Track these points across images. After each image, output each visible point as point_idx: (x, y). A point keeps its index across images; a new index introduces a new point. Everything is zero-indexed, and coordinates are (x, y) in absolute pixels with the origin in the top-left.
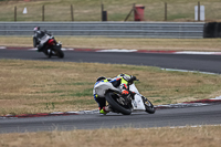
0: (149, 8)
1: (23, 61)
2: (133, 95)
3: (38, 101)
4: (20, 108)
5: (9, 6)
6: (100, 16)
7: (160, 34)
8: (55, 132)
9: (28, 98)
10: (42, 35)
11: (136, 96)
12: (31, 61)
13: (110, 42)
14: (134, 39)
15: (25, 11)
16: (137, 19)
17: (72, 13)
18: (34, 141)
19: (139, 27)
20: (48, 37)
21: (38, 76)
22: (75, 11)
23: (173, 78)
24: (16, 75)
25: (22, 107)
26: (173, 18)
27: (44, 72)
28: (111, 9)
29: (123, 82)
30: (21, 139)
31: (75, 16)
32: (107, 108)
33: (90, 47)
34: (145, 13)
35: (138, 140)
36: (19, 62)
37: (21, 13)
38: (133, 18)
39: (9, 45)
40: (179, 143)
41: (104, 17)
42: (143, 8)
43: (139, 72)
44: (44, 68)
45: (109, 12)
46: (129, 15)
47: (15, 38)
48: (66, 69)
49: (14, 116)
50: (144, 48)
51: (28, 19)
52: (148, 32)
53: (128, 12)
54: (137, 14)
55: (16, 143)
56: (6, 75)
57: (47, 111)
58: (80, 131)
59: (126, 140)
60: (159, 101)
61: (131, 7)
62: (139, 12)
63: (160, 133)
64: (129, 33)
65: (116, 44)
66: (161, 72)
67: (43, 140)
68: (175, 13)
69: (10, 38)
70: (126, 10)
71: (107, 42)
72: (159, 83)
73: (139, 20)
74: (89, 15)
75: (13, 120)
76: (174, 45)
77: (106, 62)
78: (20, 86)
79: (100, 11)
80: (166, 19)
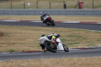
0: (85, 3)
1: (28, 27)
2: (57, 43)
3: (34, 45)
4: (26, 48)
5: (22, 2)
6: (63, 6)
7: (90, 14)
8: (42, 59)
9: (30, 44)
10: (45, 15)
11: (59, 44)
12: (31, 27)
13: (68, 18)
14: (78, 17)
15: (29, 4)
16: (80, 8)
17: (50, 5)
18: (32, 63)
19: (81, 11)
20: (47, 17)
21: (34, 33)
22: (52, 4)
23: (96, 34)
24: (24, 33)
25: (27, 48)
26: (96, 7)
27: (37, 32)
28: (68, 3)
29: (53, 37)
30: (27, 63)
31: (52, 6)
32: (45, 49)
33: (58, 21)
34: (84, 5)
35: (80, 63)
36: (26, 27)
37: (27, 5)
38: (78, 7)
39: (21, 20)
40: (99, 64)
41: (65, 7)
42: (83, 3)
43: (81, 32)
44: (37, 30)
45: (67, 5)
46: (76, 6)
47: (24, 16)
48: (47, 30)
49: (24, 52)
50: (83, 21)
51: (30, 8)
52: (85, 14)
53: (76, 5)
54: (80, 6)
55: (24, 64)
56: (20, 33)
57: (39, 50)
58: (54, 59)
59: (75, 63)
60: (90, 45)
61: (77, 2)
62: (81, 4)
63: (90, 60)
64: (76, 14)
65: (70, 19)
66: (91, 32)
67: (37, 63)
68: (97, 5)
69: (22, 16)
70: (75, 3)
71: (66, 18)
72: (90, 37)
73: (81, 8)
74: (58, 6)
75: (23, 54)
76: (97, 20)
77: (65, 27)
78: (26, 39)
79: (63, 4)
80: (93, 8)
